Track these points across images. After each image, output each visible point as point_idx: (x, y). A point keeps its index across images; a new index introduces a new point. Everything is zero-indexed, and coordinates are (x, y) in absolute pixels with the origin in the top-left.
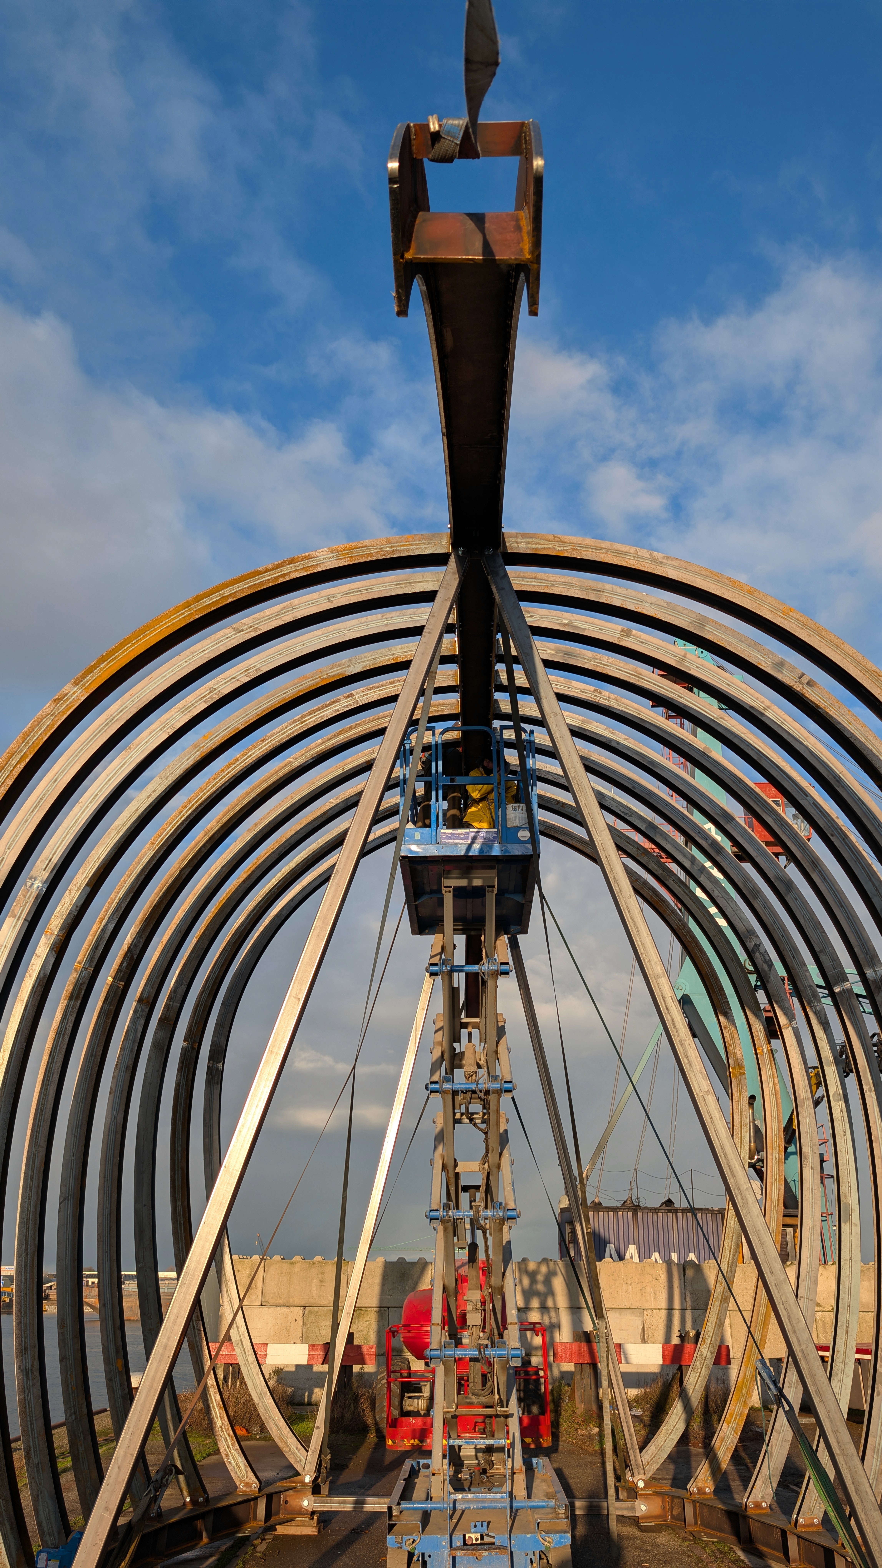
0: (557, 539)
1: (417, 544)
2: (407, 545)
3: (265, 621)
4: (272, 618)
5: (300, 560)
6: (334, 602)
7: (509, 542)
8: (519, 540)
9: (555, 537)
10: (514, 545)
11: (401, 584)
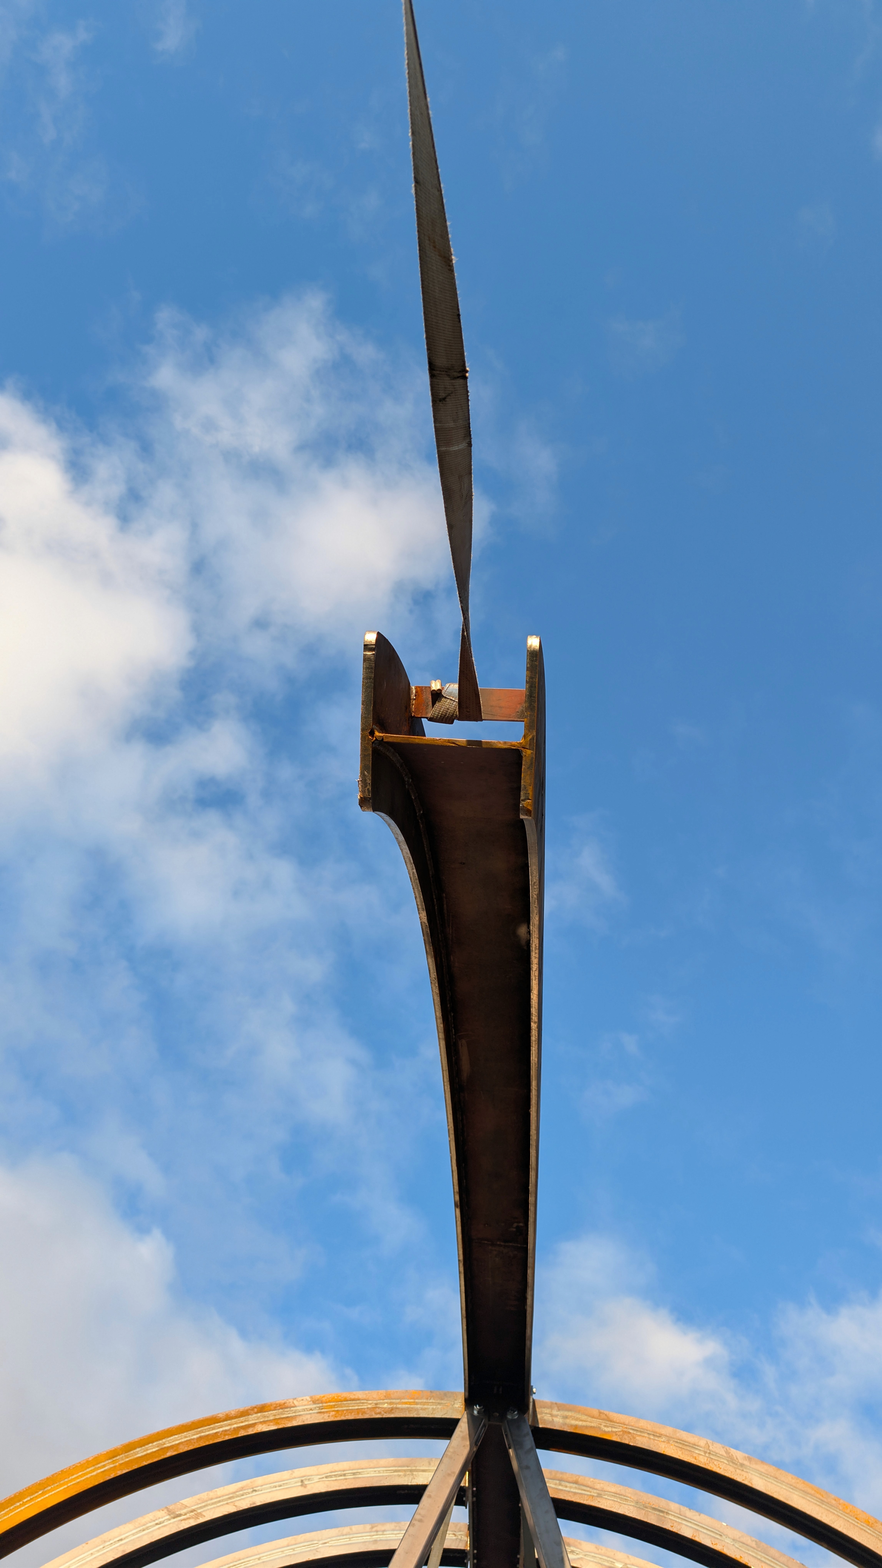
0: (603, 1416)
1: (424, 1404)
2: (410, 1403)
3: (213, 1504)
4: (223, 1501)
5: (272, 1408)
6: (309, 1487)
7: (542, 1413)
8: (555, 1412)
9: (600, 1413)
10: (547, 1417)
11: (399, 1471)
